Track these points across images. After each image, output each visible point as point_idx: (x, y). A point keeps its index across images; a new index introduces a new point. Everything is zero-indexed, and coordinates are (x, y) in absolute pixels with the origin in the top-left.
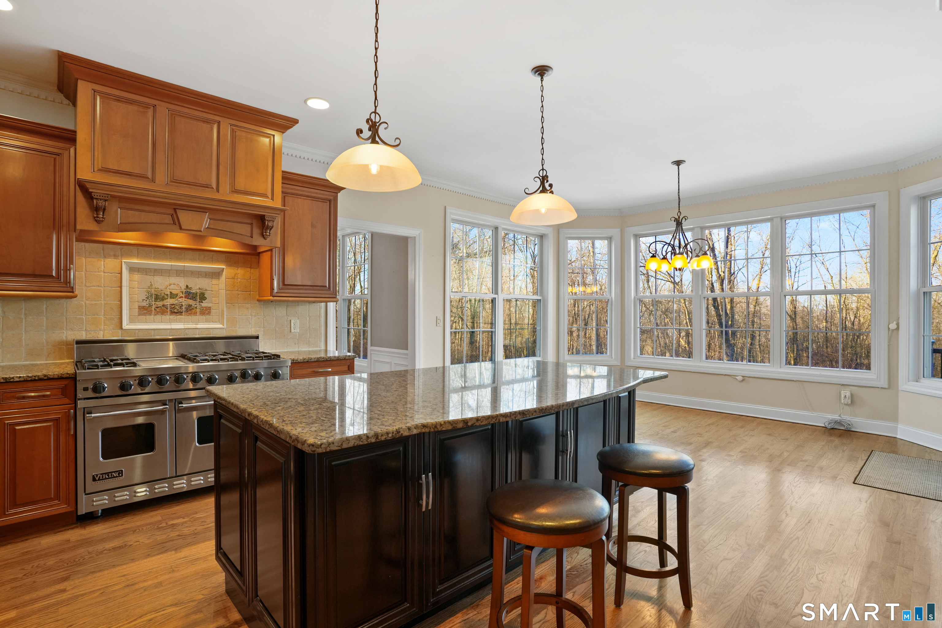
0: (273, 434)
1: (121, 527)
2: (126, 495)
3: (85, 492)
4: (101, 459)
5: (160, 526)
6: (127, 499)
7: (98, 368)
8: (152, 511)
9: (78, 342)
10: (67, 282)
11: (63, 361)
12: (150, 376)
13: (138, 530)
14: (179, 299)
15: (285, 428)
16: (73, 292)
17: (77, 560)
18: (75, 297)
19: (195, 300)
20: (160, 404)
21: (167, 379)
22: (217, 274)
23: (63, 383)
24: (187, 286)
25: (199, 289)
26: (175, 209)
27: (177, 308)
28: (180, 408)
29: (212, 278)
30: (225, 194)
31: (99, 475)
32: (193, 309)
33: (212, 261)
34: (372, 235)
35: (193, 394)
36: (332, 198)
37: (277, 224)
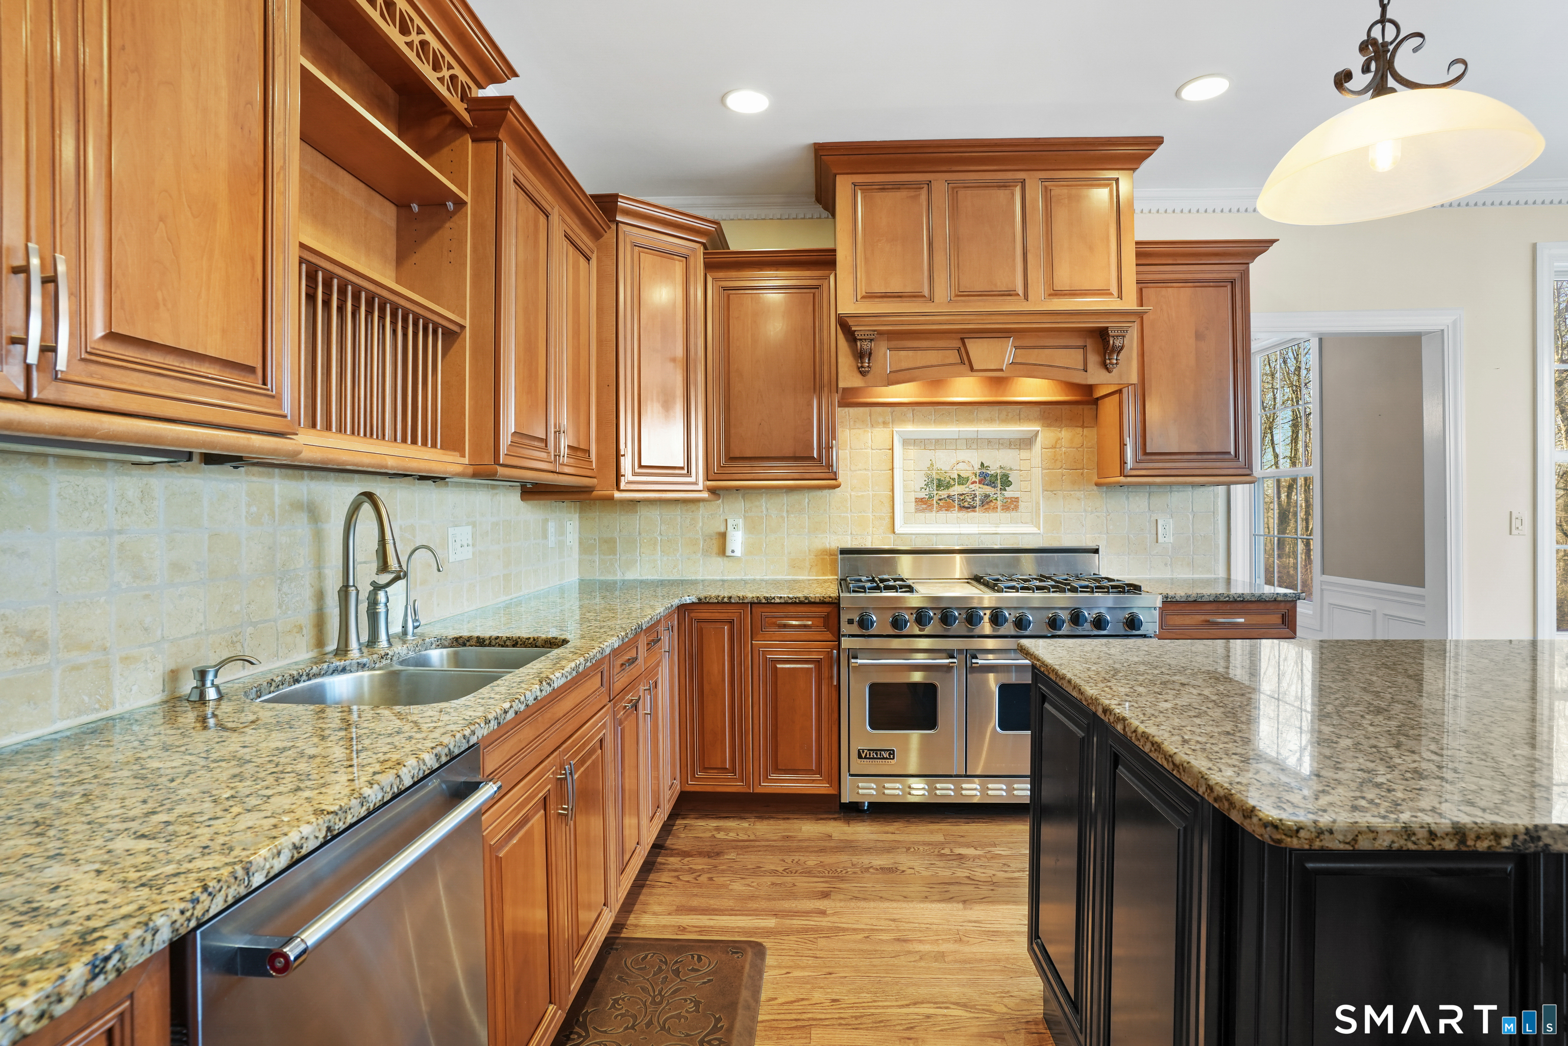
0: (1162, 766)
1: (891, 837)
2: (898, 789)
3: (849, 771)
4: (868, 728)
5: (943, 852)
6: (898, 795)
7: (865, 592)
8: (932, 822)
9: (843, 552)
10: (829, 466)
11: (827, 578)
12: (932, 609)
13: (912, 850)
14: (971, 486)
15: (1194, 762)
16: (836, 479)
17: (839, 870)
18: (838, 486)
19: (995, 487)
20: (944, 655)
21: (955, 616)
22: (1026, 442)
23: (825, 610)
24: (982, 464)
25: (1001, 467)
26: (962, 339)
27: (969, 500)
28: (973, 665)
29: (1020, 449)
30: (1039, 301)
31: (866, 751)
32: (991, 501)
33: (1020, 419)
34: (1321, 340)
35: (990, 644)
36: (1235, 275)
37: (1132, 341)
